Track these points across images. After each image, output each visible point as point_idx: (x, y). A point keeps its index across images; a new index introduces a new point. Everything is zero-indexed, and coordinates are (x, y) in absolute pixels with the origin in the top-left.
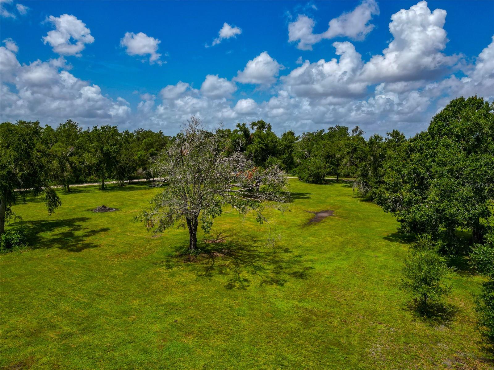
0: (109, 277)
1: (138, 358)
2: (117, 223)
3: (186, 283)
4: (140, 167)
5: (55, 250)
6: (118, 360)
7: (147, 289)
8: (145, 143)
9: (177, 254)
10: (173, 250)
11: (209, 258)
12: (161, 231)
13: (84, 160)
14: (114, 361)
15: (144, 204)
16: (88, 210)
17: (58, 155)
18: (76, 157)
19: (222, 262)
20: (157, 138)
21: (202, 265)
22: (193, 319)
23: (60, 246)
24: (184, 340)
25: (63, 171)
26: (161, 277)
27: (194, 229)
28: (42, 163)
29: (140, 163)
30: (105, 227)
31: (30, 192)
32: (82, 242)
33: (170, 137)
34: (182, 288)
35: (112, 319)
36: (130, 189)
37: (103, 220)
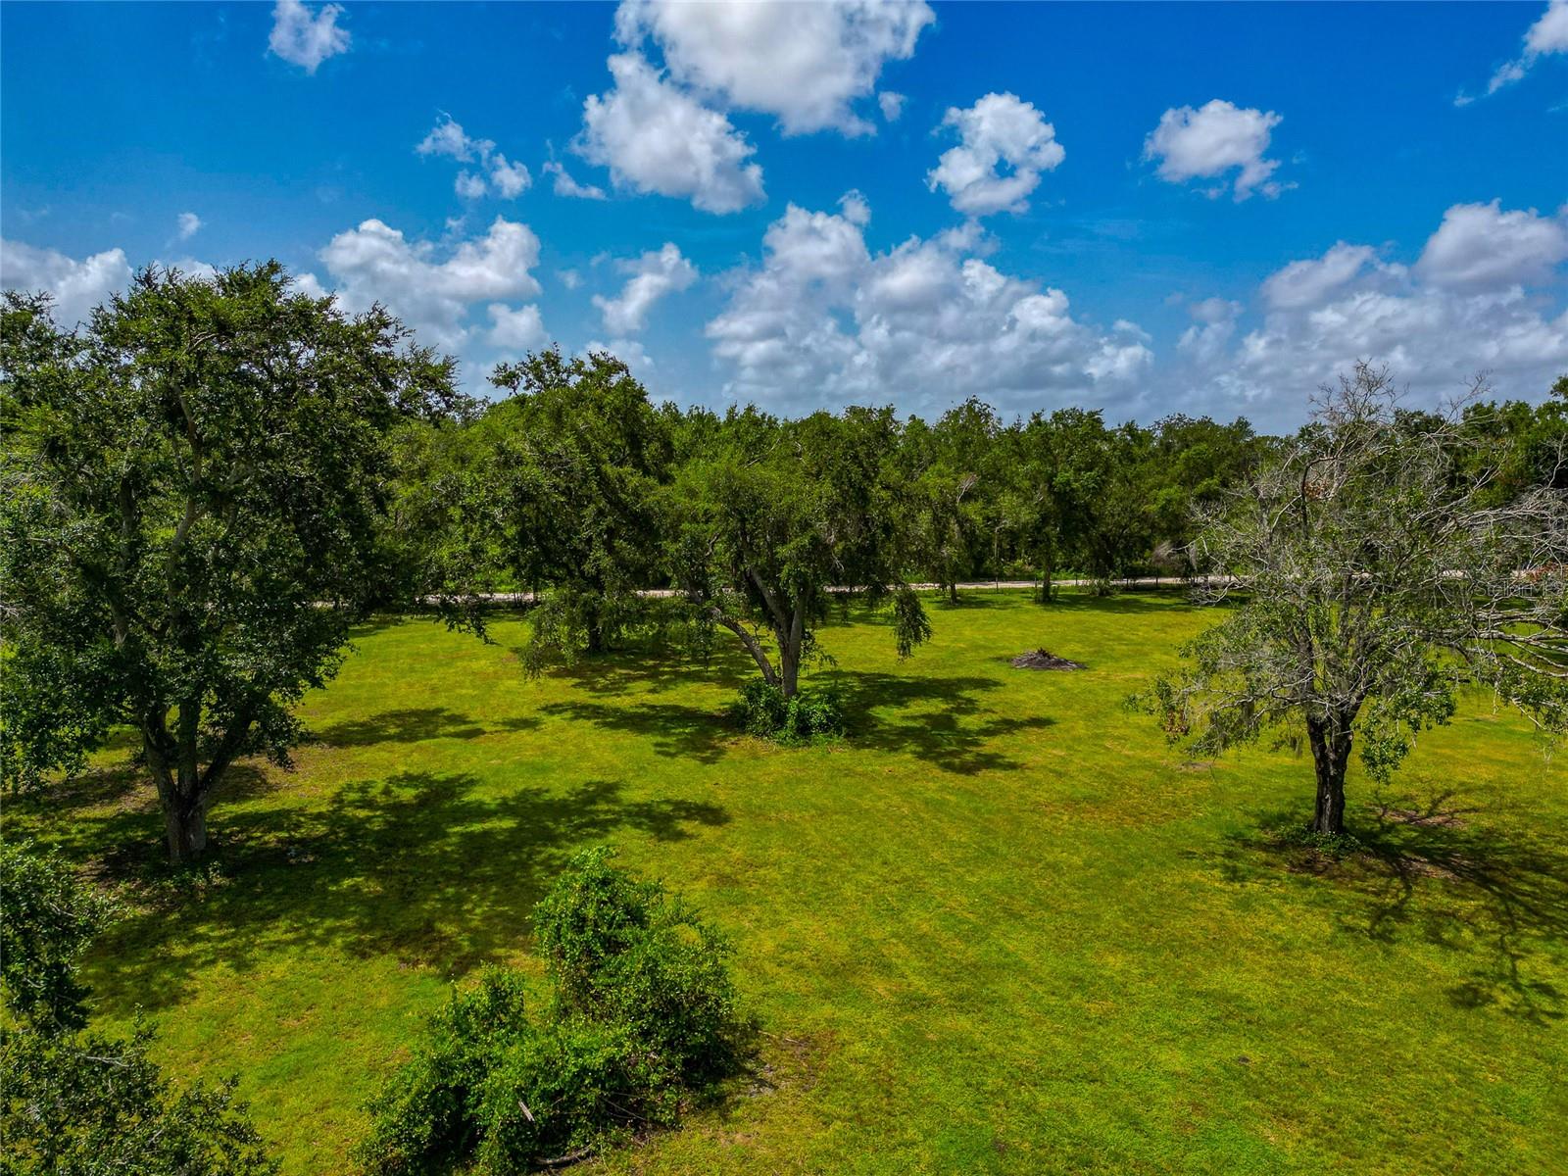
0: (1040, 865)
1: (1110, 1137)
2: (1077, 707)
3: (1290, 942)
4: (1164, 539)
5: (905, 760)
6: (1050, 1119)
7: (1153, 930)
8: (1188, 459)
9: (1268, 837)
10: (1253, 821)
11: (1391, 875)
12: (1211, 751)
13: (999, 513)
14: (1035, 1118)
15: (1165, 657)
16: (999, 659)
17: (932, 496)
18: (980, 504)
19: (1443, 901)
20: (1230, 445)
21: (1361, 895)
22: (1305, 1072)
23: (920, 749)
24: (1267, 1132)
25: (941, 541)
26: (1204, 902)
27: (1334, 763)
28: (890, 519)
29: (1164, 525)
30: (1042, 714)
31: (859, 595)
32: (975, 749)
33: (1275, 439)
34: (1275, 954)
35: (1040, 990)
36: (1127, 606)
37: (1037, 694)
